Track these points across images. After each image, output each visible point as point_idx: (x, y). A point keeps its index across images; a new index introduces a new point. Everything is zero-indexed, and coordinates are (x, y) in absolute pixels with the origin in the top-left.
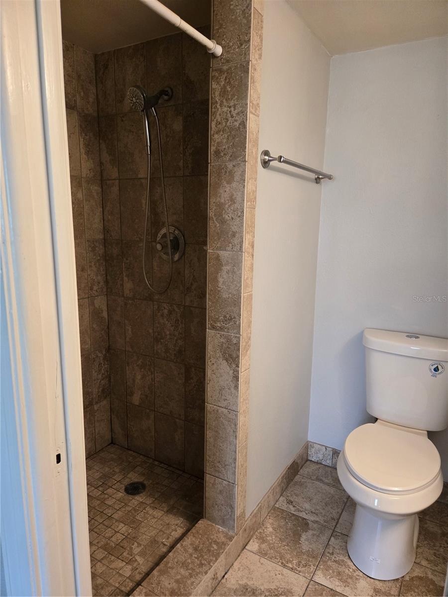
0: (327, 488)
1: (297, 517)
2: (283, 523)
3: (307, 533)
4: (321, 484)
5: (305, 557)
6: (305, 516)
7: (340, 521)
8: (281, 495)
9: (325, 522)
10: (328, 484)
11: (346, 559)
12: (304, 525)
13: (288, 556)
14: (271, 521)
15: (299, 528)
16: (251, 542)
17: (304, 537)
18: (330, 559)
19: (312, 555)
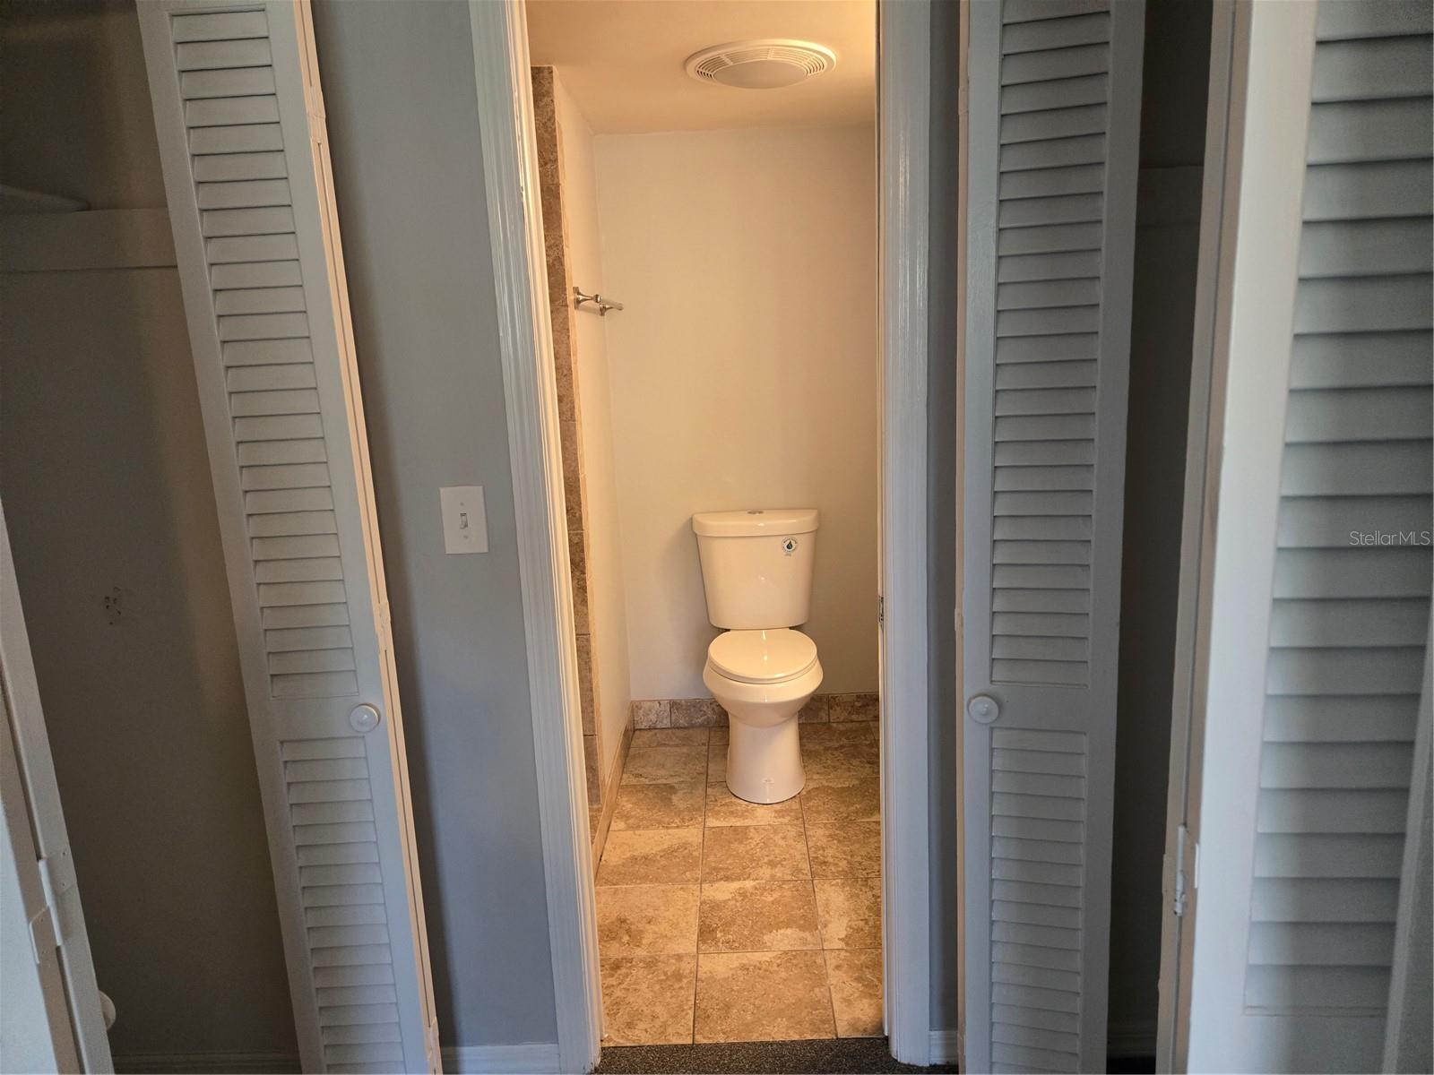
0: (677, 749)
1: (657, 786)
2: (641, 796)
3: (678, 795)
4: (668, 748)
5: (686, 813)
6: (665, 782)
7: (709, 772)
8: (623, 772)
9: (692, 779)
10: (677, 746)
11: (734, 799)
12: (671, 789)
13: (667, 820)
14: (625, 799)
15: (664, 794)
16: (613, 823)
17: (675, 799)
18: (715, 806)
19: (693, 809)
